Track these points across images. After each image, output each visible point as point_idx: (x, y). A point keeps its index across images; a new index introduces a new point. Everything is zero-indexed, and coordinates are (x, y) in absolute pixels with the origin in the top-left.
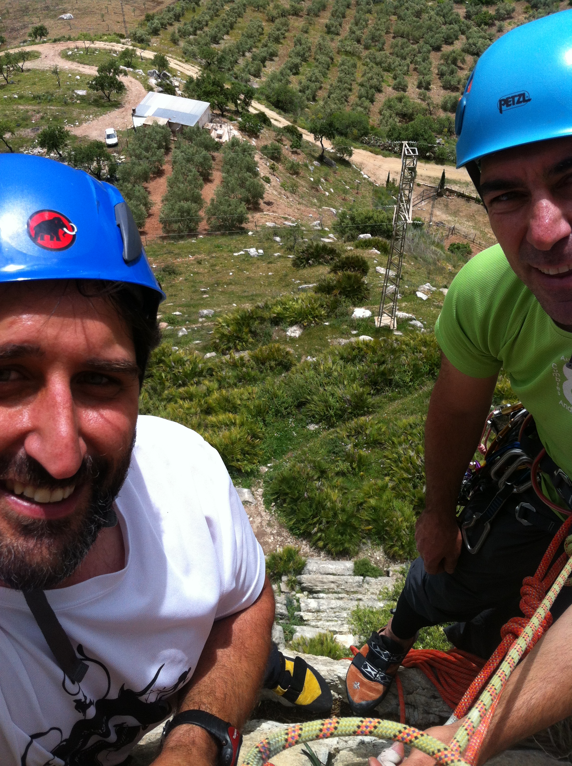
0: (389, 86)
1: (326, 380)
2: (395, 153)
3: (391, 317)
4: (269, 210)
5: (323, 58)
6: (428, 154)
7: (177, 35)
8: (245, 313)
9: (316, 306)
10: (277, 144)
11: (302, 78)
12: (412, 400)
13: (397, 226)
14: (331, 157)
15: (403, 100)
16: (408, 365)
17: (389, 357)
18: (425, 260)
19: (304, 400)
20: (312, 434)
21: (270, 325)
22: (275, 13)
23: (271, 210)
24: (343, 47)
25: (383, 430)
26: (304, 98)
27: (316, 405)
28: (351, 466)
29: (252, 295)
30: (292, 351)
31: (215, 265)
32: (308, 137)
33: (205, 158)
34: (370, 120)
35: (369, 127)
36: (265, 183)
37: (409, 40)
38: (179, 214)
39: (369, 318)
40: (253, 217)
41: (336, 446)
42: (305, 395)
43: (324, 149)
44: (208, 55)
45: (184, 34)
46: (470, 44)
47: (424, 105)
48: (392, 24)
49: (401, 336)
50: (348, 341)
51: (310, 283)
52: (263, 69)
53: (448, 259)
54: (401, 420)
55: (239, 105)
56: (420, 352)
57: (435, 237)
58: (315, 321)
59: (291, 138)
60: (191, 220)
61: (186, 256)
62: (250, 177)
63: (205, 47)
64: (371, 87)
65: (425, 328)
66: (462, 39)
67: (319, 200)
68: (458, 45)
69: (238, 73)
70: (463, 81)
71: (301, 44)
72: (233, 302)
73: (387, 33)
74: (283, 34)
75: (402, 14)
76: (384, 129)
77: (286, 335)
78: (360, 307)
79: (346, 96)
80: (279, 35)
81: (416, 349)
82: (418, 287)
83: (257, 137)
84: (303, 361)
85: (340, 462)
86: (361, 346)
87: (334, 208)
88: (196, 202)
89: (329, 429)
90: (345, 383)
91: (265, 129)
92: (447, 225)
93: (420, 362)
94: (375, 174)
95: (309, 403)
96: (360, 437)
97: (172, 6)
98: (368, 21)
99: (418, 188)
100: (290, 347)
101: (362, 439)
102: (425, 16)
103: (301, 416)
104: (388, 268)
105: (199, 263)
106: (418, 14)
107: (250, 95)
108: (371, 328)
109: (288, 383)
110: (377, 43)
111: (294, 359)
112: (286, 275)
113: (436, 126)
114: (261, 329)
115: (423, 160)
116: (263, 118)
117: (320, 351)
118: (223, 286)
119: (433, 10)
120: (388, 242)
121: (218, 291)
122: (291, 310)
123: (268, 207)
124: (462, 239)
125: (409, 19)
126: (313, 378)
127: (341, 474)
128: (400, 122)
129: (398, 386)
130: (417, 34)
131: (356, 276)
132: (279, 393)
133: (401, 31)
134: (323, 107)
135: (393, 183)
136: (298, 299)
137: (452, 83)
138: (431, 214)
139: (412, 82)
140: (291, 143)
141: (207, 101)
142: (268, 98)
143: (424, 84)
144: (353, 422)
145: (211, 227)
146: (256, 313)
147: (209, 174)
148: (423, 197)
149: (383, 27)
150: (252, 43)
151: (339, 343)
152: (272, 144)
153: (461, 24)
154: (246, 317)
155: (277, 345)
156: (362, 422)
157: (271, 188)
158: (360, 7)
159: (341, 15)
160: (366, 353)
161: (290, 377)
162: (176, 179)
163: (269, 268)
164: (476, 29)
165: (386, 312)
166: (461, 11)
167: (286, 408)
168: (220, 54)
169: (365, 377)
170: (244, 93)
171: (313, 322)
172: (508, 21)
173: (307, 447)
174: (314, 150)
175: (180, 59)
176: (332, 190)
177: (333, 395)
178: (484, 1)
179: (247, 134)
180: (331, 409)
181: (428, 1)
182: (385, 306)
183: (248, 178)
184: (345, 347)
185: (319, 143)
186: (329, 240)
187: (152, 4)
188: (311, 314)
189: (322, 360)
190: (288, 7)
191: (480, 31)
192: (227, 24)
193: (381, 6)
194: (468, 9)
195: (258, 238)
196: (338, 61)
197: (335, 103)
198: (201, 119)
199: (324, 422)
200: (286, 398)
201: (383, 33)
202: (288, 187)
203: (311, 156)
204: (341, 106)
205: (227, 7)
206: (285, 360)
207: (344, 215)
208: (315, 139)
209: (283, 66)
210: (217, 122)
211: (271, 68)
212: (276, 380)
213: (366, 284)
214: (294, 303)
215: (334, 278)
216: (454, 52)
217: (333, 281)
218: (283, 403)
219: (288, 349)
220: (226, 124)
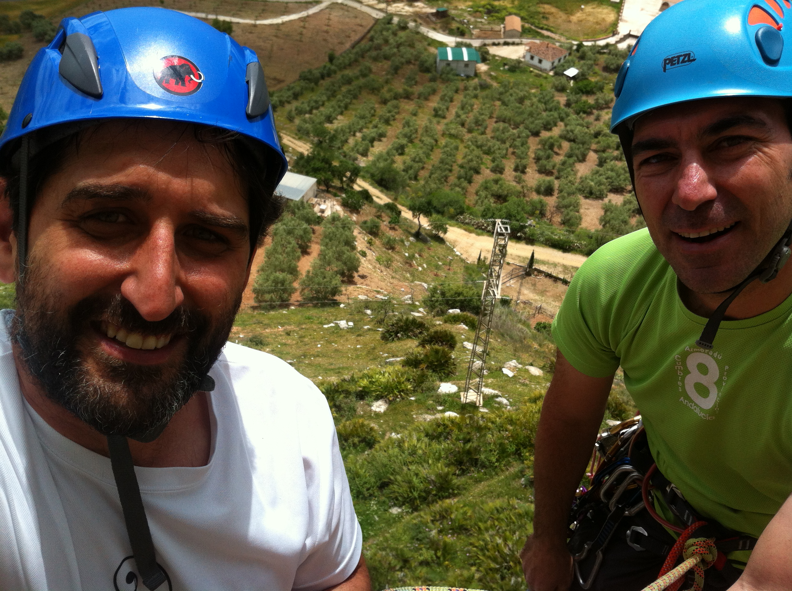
0: (487, 168)
1: (411, 459)
2: (489, 231)
3: (477, 393)
4: (362, 283)
5: (428, 140)
6: (519, 234)
7: (294, 113)
8: (331, 385)
9: (403, 380)
10: (377, 220)
11: (407, 158)
12: (499, 481)
13: (486, 301)
14: (426, 234)
15: (500, 182)
16: (494, 443)
17: (475, 435)
18: (511, 338)
19: (386, 480)
20: (394, 519)
21: (355, 399)
22: (387, 96)
23: (365, 283)
24: (448, 129)
25: (469, 514)
26: (406, 177)
27: (399, 486)
28: (436, 554)
29: (339, 368)
30: (376, 427)
31: (304, 337)
32: (407, 214)
33: (305, 231)
34: (467, 201)
35: (465, 207)
36: (361, 257)
37: (510, 125)
38: (274, 284)
39: (455, 393)
40: (346, 290)
41: (420, 532)
42: (388, 475)
43: (420, 226)
44: (321, 133)
45: (300, 112)
46: (567, 131)
47: (519, 188)
48: (495, 110)
49: (487, 413)
50: (433, 417)
51: (397, 357)
52: (371, 149)
53: (534, 338)
54: (487, 503)
55: (345, 182)
56: (506, 431)
57: (522, 315)
58: (401, 395)
59: (390, 214)
60: (285, 291)
61: (275, 327)
62: (348, 251)
63: (318, 126)
64: (471, 169)
65: (511, 406)
66: (561, 126)
67: (412, 275)
68: (556, 132)
69: (347, 151)
70: (558, 166)
71: (409, 126)
72: (319, 375)
73: (491, 117)
74: (393, 116)
75: (506, 99)
76: (479, 209)
77: (371, 410)
78: (446, 382)
79: (446, 177)
80: (389, 117)
81: (502, 427)
82: (504, 363)
83: (358, 212)
84: (387, 437)
85: (424, 550)
86: (446, 422)
87: (425, 283)
88: (291, 273)
89: (412, 513)
90: (430, 462)
91: (366, 206)
92: (535, 304)
93: (507, 441)
94: (467, 252)
95: (393, 484)
96: (445, 522)
97: (292, 85)
98: (473, 105)
99: (507, 266)
100: (374, 422)
101: (447, 524)
102: (527, 103)
103: (383, 498)
104: (475, 343)
105: (288, 334)
106: (521, 100)
107: (356, 172)
108: (457, 404)
109: (371, 462)
110: (480, 127)
111: (378, 436)
112: (374, 348)
113: (528, 208)
114: (346, 403)
115: (514, 240)
116: (366, 196)
117: (404, 427)
118: (310, 358)
119: (535, 97)
120: (476, 318)
121: (305, 363)
122: (377, 384)
123: (362, 280)
124: (548, 318)
125: (512, 105)
126: (397, 456)
127: (425, 563)
128: (495, 202)
129: (483, 466)
130: (518, 119)
131: (443, 351)
132: (362, 472)
133: (504, 116)
134: (424, 186)
135: (484, 261)
136: (384, 372)
137: (547, 167)
138: (519, 293)
139: (509, 165)
140: (389, 220)
141: (315, 177)
142: (372, 176)
143: (520, 168)
144: (438, 505)
145: (304, 299)
146: (342, 386)
147: (308, 247)
148: (512, 275)
149: (487, 113)
150: (363, 124)
151: (425, 420)
152: (372, 221)
153: (561, 111)
154: (331, 390)
155: (361, 421)
156: (447, 505)
157: (367, 262)
158: (468, 92)
159: (448, 100)
160: (452, 430)
161: (373, 455)
162: (275, 250)
163: (357, 341)
164: (575, 117)
165: (472, 387)
166: (562, 99)
167: (368, 489)
168: (332, 132)
169: (450, 456)
170: (350, 171)
171: (399, 396)
172: (606, 111)
173: (389, 533)
174: (411, 227)
175: (294, 136)
176: (425, 266)
177: (417, 475)
178: (584, 90)
179: (349, 209)
180: (414, 491)
181: (531, 88)
182: (471, 382)
183: (346, 252)
184: (430, 423)
185: (416, 221)
186: (419, 314)
187: (273, 82)
188: (397, 388)
189: (407, 437)
190: (400, 91)
191: (579, 118)
192: (342, 105)
193: (487, 92)
194: (569, 98)
195: (349, 311)
196: (441, 143)
197: (435, 183)
198: (306, 194)
199: (407, 505)
200: (368, 478)
201: (486, 118)
202: (383, 261)
203: (408, 232)
204: (440, 186)
205: (344, 89)
206: (369, 437)
207: (434, 290)
208: (413, 216)
209: (390, 146)
210: (321, 197)
211: (378, 148)
212: (358, 459)
213: (453, 359)
214: (380, 377)
215: (421, 352)
216: (551, 138)
217: (420, 355)
218: (365, 483)
219: (372, 425)
220: (330, 200)
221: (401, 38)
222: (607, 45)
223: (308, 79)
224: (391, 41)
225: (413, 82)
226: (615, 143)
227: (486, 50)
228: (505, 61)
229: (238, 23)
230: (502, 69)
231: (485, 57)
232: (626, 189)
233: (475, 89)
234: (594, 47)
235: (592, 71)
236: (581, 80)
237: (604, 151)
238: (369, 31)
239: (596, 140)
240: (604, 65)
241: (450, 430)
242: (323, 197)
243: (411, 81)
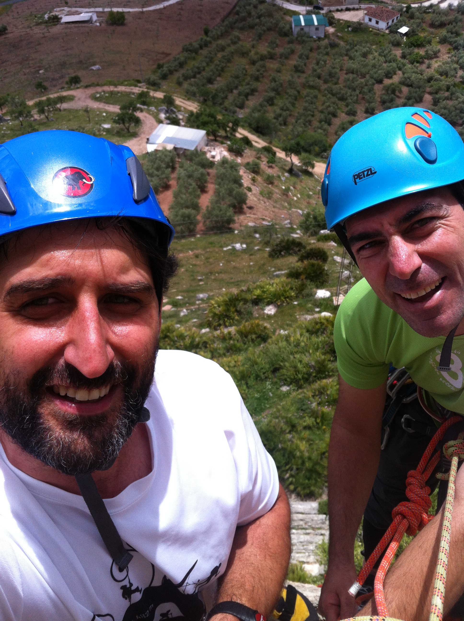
0: (343, 112)
1: (296, 350)
4: (250, 213)
5: (292, 92)
7: (181, 80)
8: (232, 296)
9: (287, 288)
10: (257, 161)
11: (276, 108)
14: (298, 170)
19: (278, 366)
20: (284, 395)
21: (251, 305)
22: (255, 58)
23: (253, 213)
24: (307, 82)
26: (277, 124)
27: (287, 370)
28: (316, 421)
29: (238, 281)
30: (268, 326)
31: (209, 258)
32: (281, 154)
33: (202, 174)
34: (329, 140)
35: (328, 145)
36: (247, 192)
37: (358, 75)
38: (182, 219)
39: (329, 298)
40: (238, 219)
41: (304, 405)
42: (279, 362)
43: (292, 164)
44: (205, 93)
45: (186, 78)
46: (405, 78)
48: (344, 64)
50: (312, 317)
51: (282, 270)
52: (247, 102)
55: (228, 131)
58: (287, 301)
59: (267, 155)
60: (191, 223)
61: (187, 252)
62: (237, 188)
63: (202, 88)
64: (329, 113)
66: (399, 74)
67: (289, 204)
68: (396, 79)
69: (228, 106)
71: (275, 81)
72: (223, 287)
73: (341, 70)
74: (262, 74)
75: (352, 55)
77: (264, 313)
78: (321, 289)
79: (310, 122)
80: (258, 75)
83: (241, 156)
84: (277, 333)
85: (307, 418)
86: (323, 321)
87: (300, 209)
88: (195, 209)
89: (298, 390)
90: (311, 351)
91: (248, 150)
95: (282, 368)
96: (323, 396)
97: (178, 56)
98: (326, 61)
100: (267, 323)
101: (324, 398)
102: (370, 56)
103: (276, 380)
104: (343, 257)
105: (197, 256)
106: (365, 55)
107: (237, 123)
108: (330, 306)
109: (266, 352)
110: (333, 79)
111: (270, 332)
112: (264, 265)
114: (245, 309)
116: (247, 142)
117: (289, 325)
118: (215, 275)
119: (376, 51)
121: (212, 279)
122: (267, 292)
123: (250, 211)
125: (358, 59)
126: (285, 348)
127: (308, 428)
130: (364, 70)
131: (318, 264)
132: (259, 360)
133: (352, 69)
134: (292, 130)
136: (273, 284)
139: (360, 109)
140: (267, 160)
141: (204, 129)
142: (250, 125)
143: (370, 110)
144: (317, 384)
145: (206, 228)
146: (241, 296)
147: (205, 187)
149: (337, 66)
150: (238, 82)
151: (306, 319)
152: (253, 161)
153: (398, 62)
154: (233, 299)
155: (257, 322)
156: (324, 384)
157: (253, 196)
158: (320, 50)
159: (305, 58)
160: (327, 327)
161: (267, 348)
162: (180, 192)
163: (250, 259)
164: (410, 66)
165: (342, 293)
166: (398, 52)
167: (264, 373)
168: (214, 92)
169: (326, 347)
170: (232, 122)
171: (285, 302)
172: (435, 60)
173: (280, 405)
174: (285, 165)
175: (184, 97)
176: (299, 196)
177: (301, 361)
178: (416, 44)
179: (234, 154)
180: (299, 373)
181: (372, 45)
182: (341, 288)
183: (235, 189)
184: (310, 322)
185: (288, 159)
186: (297, 235)
187: (162, 56)
188: (283, 295)
189: (292, 333)
190: (265, 53)
191: (413, 67)
192: (219, 68)
193: (336, 50)
194: (403, 51)
195: (242, 236)
196: (303, 94)
197: (302, 127)
198: (199, 144)
199: (294, 384)
200: (264, 365)
201: (338, 71)
202: (265, 194)
203: (283, 169)
204: (305, 129)
205: (220, 55)
206: (264, 334)
207: (308, 215)
208: (286, 156)
209: (261, 99)
210: (211, 146)
211: (252, 102)
212: (256, 350)
213: (326, 271)
214: (270, 287)
215: (301, 266)
216: (393, 84)
217: (300, 268)
218: (262, 369)
219: (266, 324)
220: (218, 147)
221: (261, 10)
222: (431, 6)
223: (190, 51)
224: (253, 13)
225: (275, 45)
226: (445, 86)
227: (331, 15)
228: (348, 24)
229: (129, 12)
230: (346, 30)
231: (331, 22)
232: (458, 123)
233: (326, 47)
234: (419, 8)
235: (421, 28)
236: (412, 36)
237: (436, 93)
238: (235, 7)
239: (430, 84)
240: (430, 22)
241: (326, 326)
242: (212, 146)
243: (274, 45)
